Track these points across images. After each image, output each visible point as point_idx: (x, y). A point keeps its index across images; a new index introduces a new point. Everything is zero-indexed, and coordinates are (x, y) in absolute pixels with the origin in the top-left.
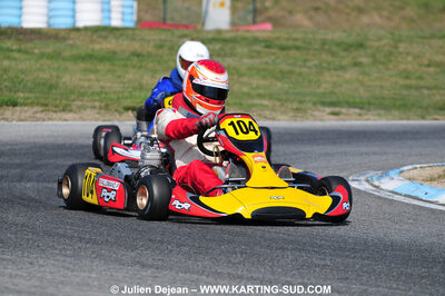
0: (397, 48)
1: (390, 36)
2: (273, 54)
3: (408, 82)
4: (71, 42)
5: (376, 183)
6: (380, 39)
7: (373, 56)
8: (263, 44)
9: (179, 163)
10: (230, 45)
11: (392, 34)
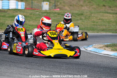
0: (91, 15)
1: (89, 12)
2: (60, 16)
3: (94, 24)
4: (8, 13)
5: (86, 49)
6: (87, 13)
7: (85, 17)
8: (57, 14)
9: (38, 43)
10: (49, 14)
11: (90, 12)
